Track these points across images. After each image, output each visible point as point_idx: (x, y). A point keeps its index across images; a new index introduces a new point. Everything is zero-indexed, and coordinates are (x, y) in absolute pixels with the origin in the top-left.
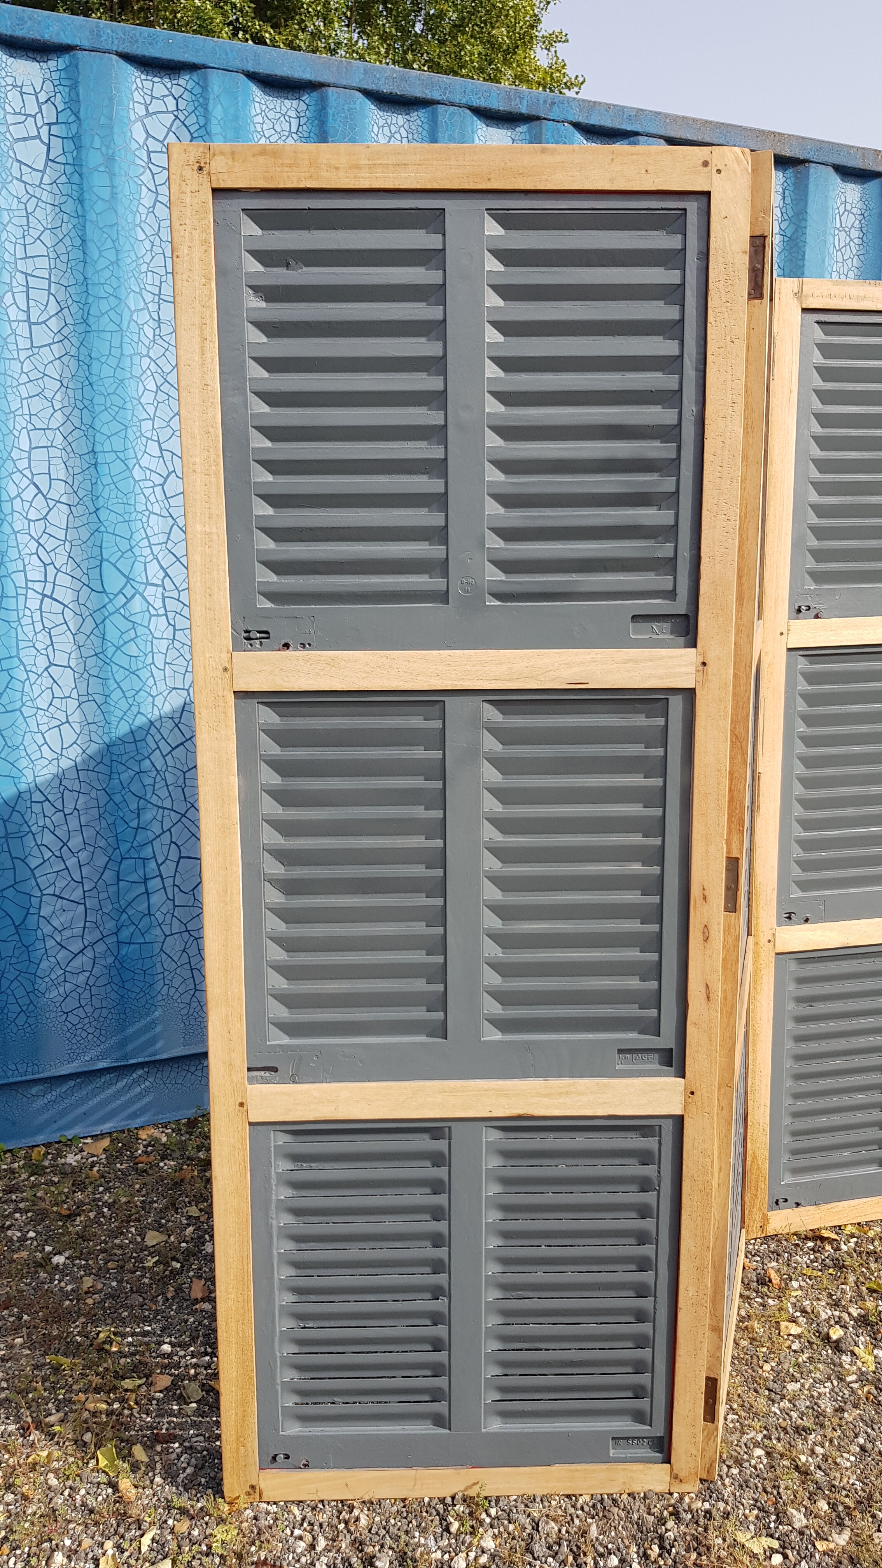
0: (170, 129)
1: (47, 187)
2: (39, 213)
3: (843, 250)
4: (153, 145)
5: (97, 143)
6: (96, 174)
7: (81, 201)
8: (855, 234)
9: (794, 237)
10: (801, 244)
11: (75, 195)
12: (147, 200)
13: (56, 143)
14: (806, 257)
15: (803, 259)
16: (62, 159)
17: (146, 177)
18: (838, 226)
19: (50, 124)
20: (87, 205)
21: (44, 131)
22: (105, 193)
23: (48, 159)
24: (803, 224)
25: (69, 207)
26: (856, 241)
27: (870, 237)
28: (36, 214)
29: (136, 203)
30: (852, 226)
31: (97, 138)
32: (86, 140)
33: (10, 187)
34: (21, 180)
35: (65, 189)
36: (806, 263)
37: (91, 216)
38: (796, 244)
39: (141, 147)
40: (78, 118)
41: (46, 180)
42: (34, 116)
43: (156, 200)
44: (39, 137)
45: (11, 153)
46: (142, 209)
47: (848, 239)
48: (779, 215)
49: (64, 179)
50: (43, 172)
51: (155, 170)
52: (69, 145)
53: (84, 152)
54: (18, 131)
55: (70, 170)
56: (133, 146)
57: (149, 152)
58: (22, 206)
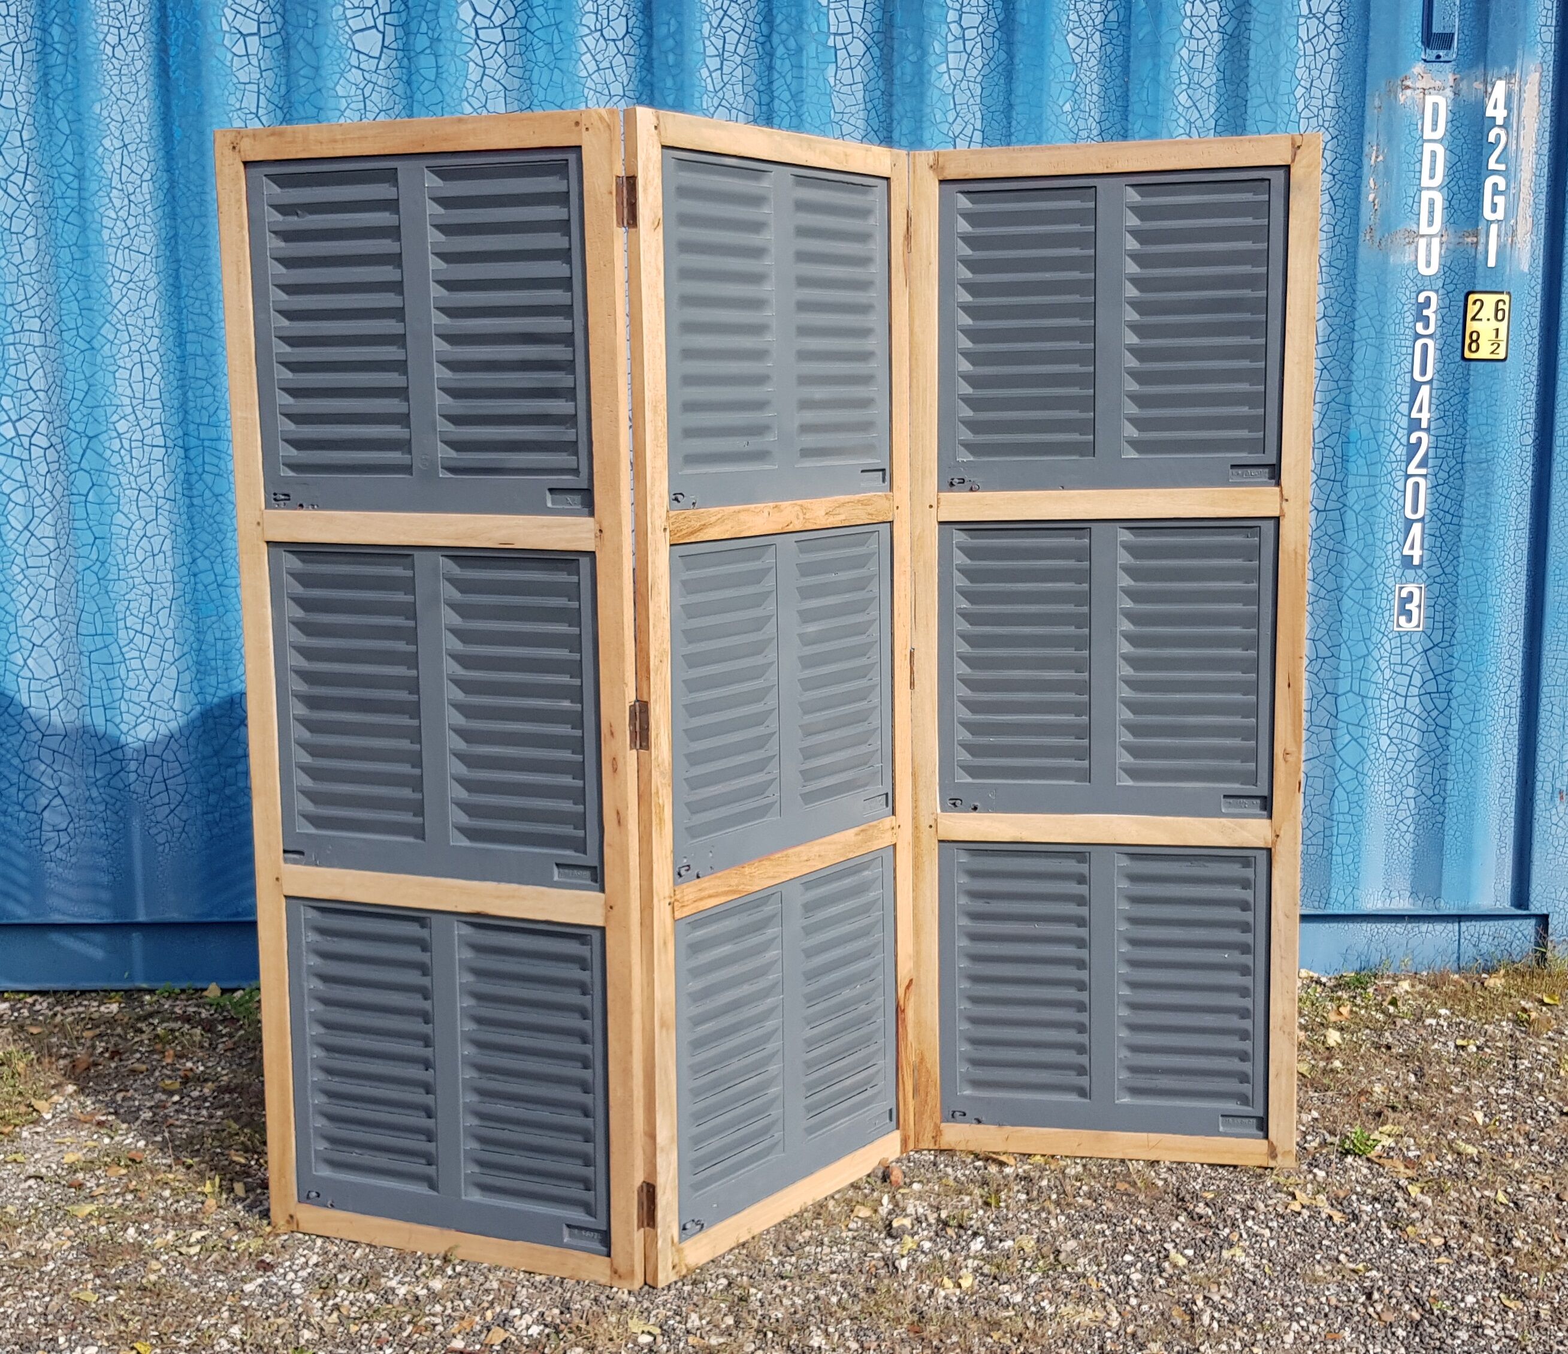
0: (497, 5)
1: (383, 72)
2: (375, 97)
3: (1315, 41)
4: (480, 22)
5: (424, 28)
6: (422, 56)
7: (409, 83)
8: (1332, 19)
9: (1236, 33)
10: (1245, 41)
11: (405, 78)
12: (474, 73)
13: (390, 30)
14: (1252, 55)
15: (1247, 58)
16: (393, 46)
17: (474, 53)
18: (1305, 11)
19: (385, 14)
20: (415, 86)
21: (380, 21)
22: (431, 74)
23: (383, 46)
24: (1246, 18)
25: (400, 90)
26: (1334, 27)
27: (1351, 21)
28: (373, 98)
29: (462, 79)
30: (1328, 10)
31: (424, 24)
32: (414, 26)
33: (348, 76)
34: (358, 68)
35: (397, 73)
36: (1252, 64)
37: (418, 96)
38: (1239, 42)
39: (468, 26)
40: (407, 6)
41: (382, 65)
42: (371, 8)
43: (484, 74)
44: (375, 27)
45: (350, 45)
46: (469, 84)
47: (1322, 27)
48: (1218, 9)
49: (395, 64)
50: (379, 58)
51: (482, 45)
52: (400, 32)
53: (412, 37)
54: (356, 24)
55: (400, 54)
56: (460, 25)
57: (477, 29)
58: (359, 92)
